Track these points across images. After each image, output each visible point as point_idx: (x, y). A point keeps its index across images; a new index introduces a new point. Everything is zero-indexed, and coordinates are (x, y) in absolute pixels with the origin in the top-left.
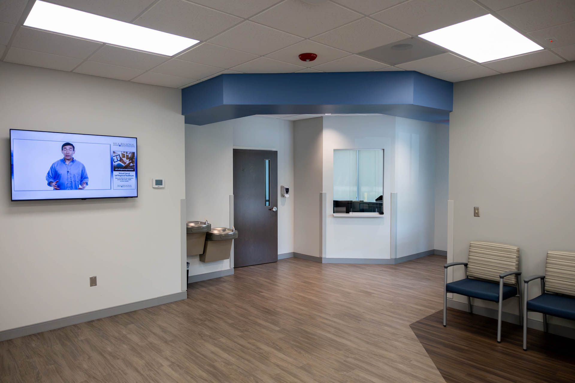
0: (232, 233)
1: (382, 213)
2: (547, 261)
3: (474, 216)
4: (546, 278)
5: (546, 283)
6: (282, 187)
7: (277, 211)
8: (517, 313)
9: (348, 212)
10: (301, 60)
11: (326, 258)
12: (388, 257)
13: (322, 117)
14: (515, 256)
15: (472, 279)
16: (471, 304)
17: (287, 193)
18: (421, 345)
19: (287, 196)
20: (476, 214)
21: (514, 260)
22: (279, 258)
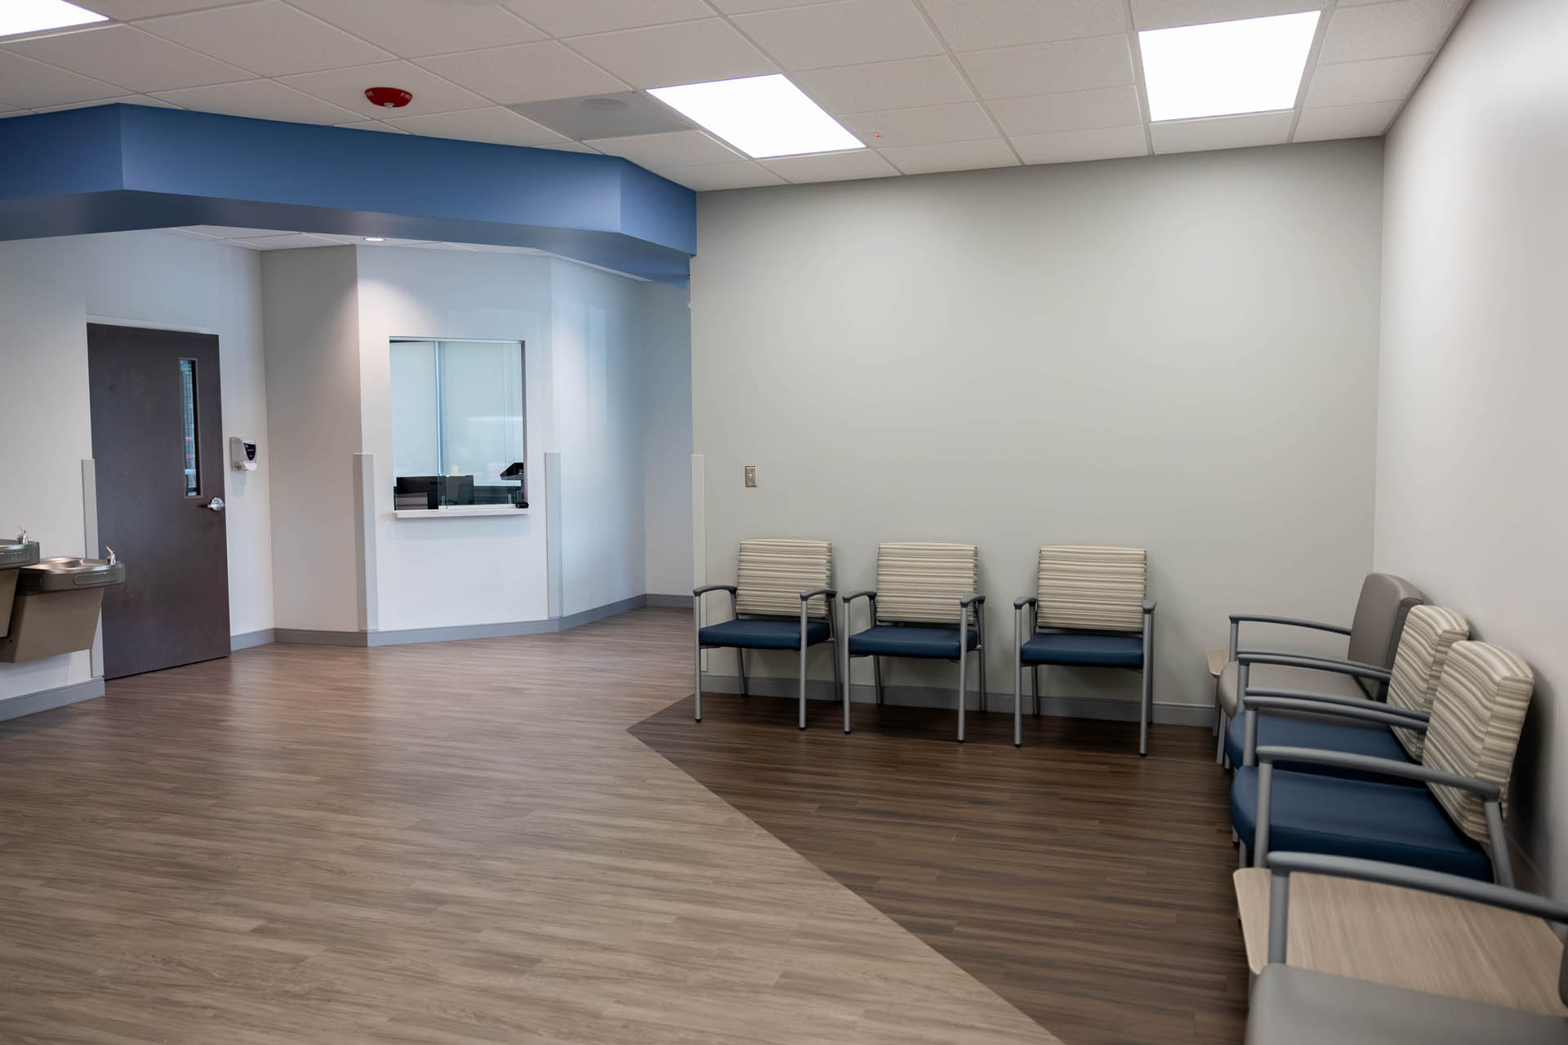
0: (104, 568)
1: (524, 505)
2: (880, 562)
3: (747, 486)
4: (879, 596)
5: (879, 605)
6: (234, 442)
7: (223, 509)
8: (830, 678)
9: (433, 505)
10: (370, 103)
11: (377, 633)
12: (542, 616)
13: (353, 246)
14: (825, 561)
15: (746, 620)
16: (746, 675)
17: (251, 459)
18: (659, 755)
19: (250, 466)
20: (750, 482)
21: (824, 569)
22: (233, 648)
